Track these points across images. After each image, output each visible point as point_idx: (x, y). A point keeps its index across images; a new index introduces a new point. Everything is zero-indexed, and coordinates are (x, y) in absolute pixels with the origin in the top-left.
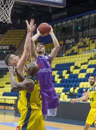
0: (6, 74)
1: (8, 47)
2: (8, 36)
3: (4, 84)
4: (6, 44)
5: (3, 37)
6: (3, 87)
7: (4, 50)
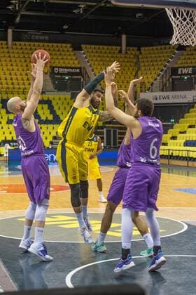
0: (188, 112)
1: (190, 70)
2: (190, 53)
3: (186, 128)
4: (187, 65)
5: (182, 55)
6: (185, 132)
7: (185, 75)
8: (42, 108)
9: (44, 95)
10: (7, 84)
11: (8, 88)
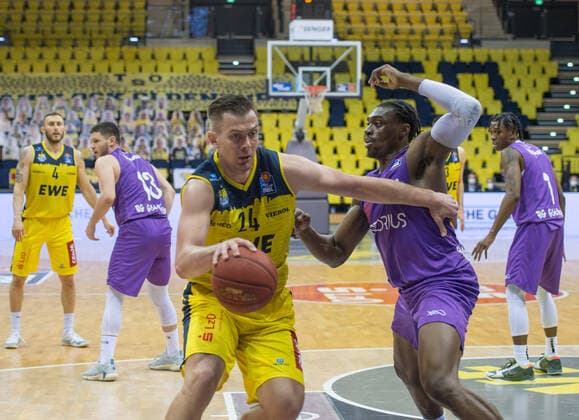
8: (473, 84)
9: (477, 51)
10: (379, 21)
11: (382, 32)
